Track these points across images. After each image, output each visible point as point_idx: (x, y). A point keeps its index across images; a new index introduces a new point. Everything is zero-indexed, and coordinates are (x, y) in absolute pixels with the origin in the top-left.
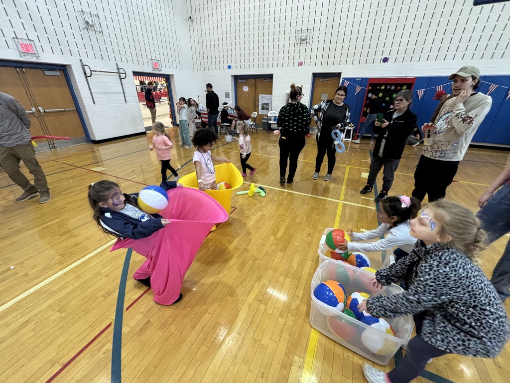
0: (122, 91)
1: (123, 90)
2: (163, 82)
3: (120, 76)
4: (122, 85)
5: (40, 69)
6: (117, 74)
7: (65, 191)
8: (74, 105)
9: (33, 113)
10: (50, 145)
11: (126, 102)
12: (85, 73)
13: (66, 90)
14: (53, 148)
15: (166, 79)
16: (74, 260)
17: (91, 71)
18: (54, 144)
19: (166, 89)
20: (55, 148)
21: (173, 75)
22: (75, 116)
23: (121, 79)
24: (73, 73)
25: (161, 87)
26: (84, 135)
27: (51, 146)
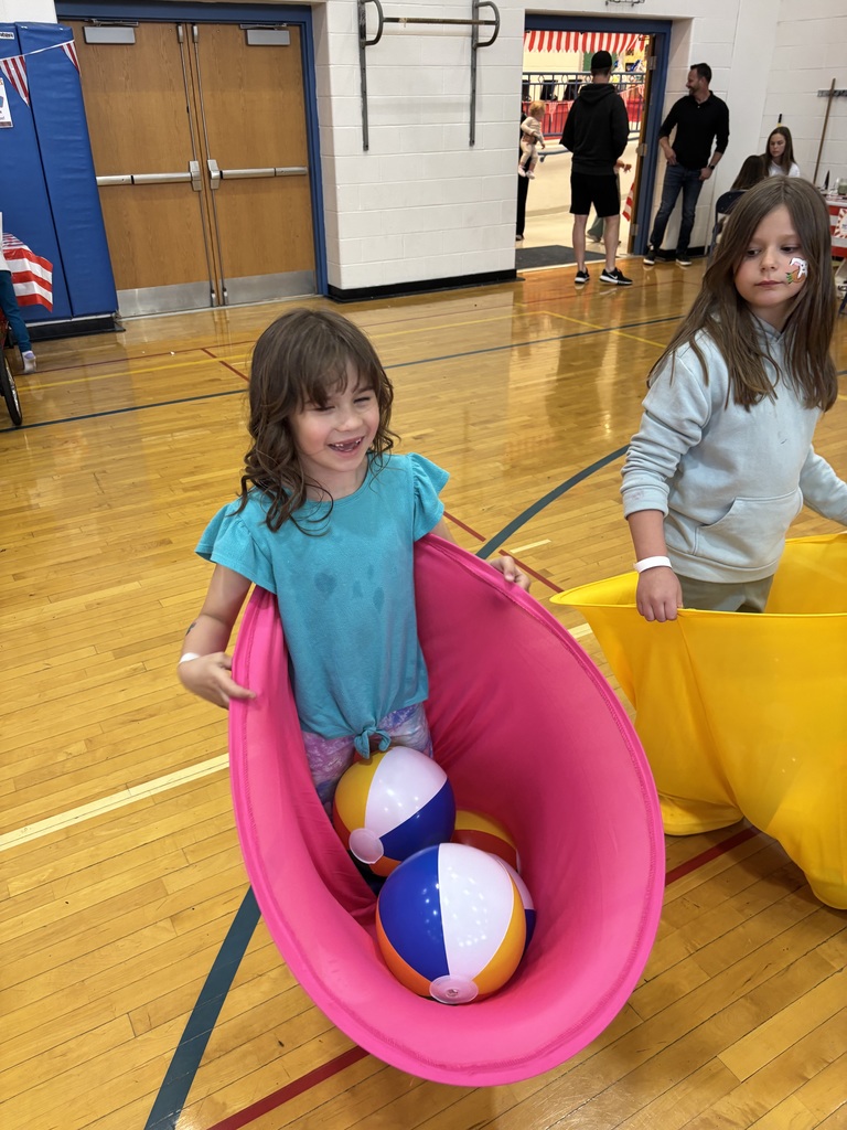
0: (467, 98)
1: (474, 91)
2: (639, 54)
3: (474, 35)
4: (474, 70)
5: (237, 23)
6: (468, 28)
7: (192, 473)
8: (304, 156)
9: (191, 181)
10: (212, 292)
11: (472, 142)
12: (362, 32)
13: (295, 96)
14: (219, 305)
15: (653, 41)
16: (112, 781)
17: (382, 20)
18: (224, 290)
19: (642, 88)
20: (224, 304)
21: (686, 21)
22: (300, 195)
23: (476, 46)
24: (326, 33)
25: (626, 79)
26: (311, 268)
27: (214, 296)
